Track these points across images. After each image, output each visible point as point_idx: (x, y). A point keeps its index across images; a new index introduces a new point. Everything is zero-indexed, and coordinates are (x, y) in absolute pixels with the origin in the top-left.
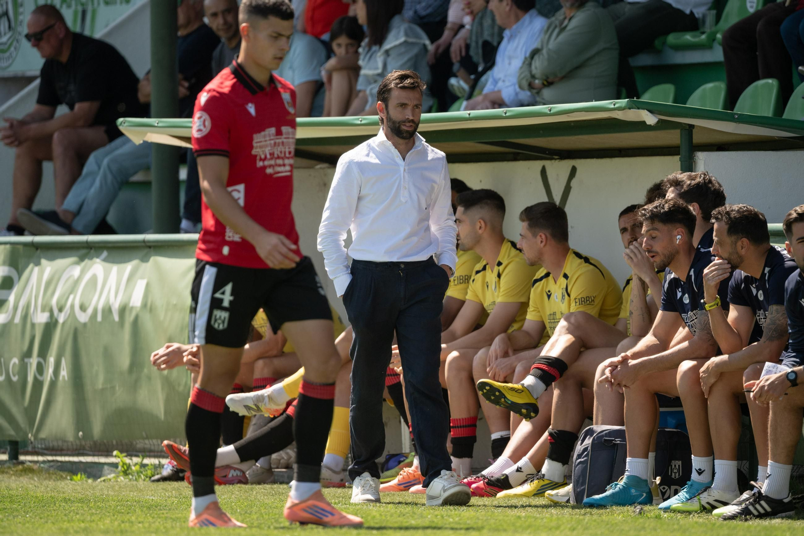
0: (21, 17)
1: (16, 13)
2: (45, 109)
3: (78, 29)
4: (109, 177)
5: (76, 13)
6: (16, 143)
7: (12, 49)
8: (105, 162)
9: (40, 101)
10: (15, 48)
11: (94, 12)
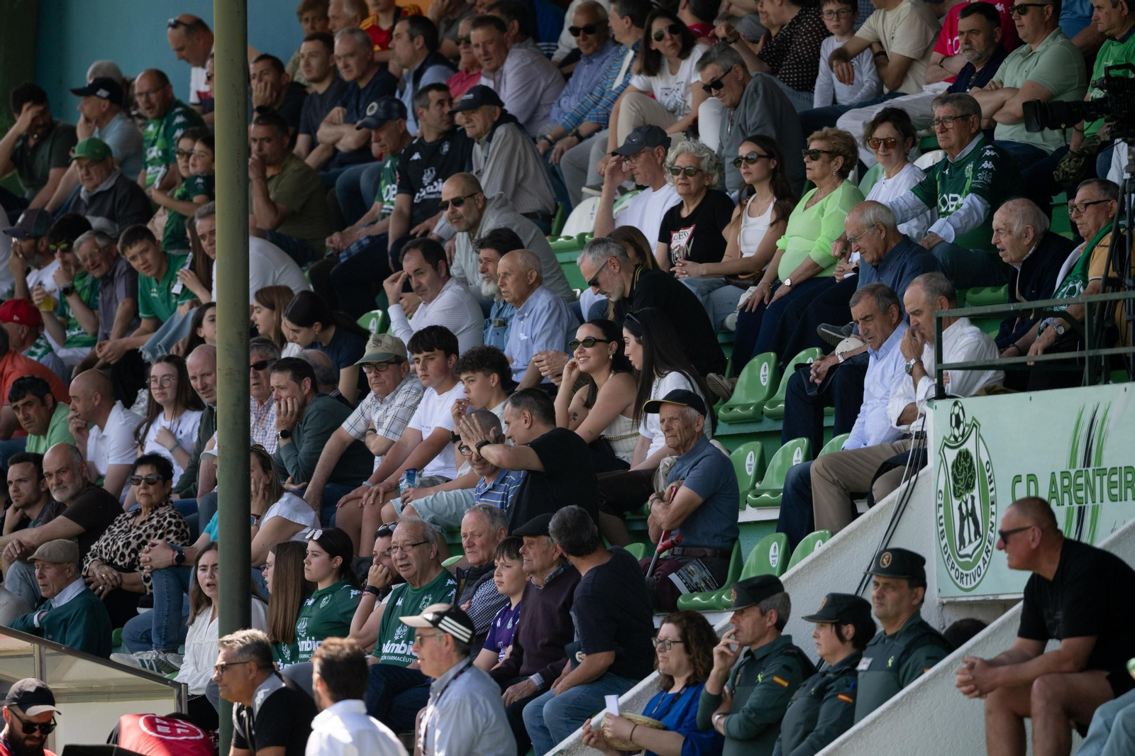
0: (993, 519)
1: (986, 513)
2: (1029, 643)
3: (1072, 536)
4: (1124, 737)
5: (1069, 511)
6: (977, 693)
7: (981, 563)
8: (1119, 715)
9: (1023, 633)
10: (985, 562)
11: (1095, 511)
